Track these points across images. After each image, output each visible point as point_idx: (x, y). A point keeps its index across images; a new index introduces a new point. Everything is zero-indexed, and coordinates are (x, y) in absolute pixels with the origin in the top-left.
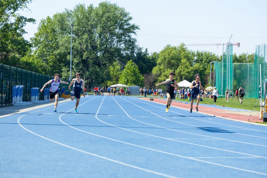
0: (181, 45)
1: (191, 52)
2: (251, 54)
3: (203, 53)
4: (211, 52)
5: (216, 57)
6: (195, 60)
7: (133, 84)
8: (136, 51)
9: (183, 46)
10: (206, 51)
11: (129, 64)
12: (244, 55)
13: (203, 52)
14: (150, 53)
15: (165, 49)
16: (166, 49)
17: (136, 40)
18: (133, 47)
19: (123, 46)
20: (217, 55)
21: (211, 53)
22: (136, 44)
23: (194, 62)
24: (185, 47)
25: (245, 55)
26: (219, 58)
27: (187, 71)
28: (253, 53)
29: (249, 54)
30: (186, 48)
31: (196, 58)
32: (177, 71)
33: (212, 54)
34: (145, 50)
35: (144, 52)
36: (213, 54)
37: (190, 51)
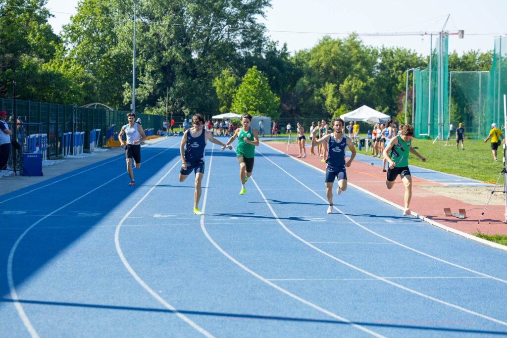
0: (350, 36)
1: (371, 49)
2: (485, 53)
3: (394, 51)
4: (408, 49)
5: (419, 58)
6: (378, 65)
7: (258, 112)
8: (265, 48)
9: (354, 39)
10: (399, 48)
11: (252, 73)
12: (473, 54)
13: (393, 49)
14: (293, 52)
15: (320, 43)
16: (322, 44)
17: (264, 27)
18: (260, 41)
19: (239, 39)
20: (421, 55)
21: (409, 52)
22: (265, 34)
23: (376, 68)
24: (359, 40)
25: (475, 54)
26: (423, 60)
27: (363, 86)
28: (489, 51)
29: (482, 52)
30: (361, 41)
31: (379, 61)
32: (343, 87)
33: (411, 54)
34: (283, 47)
35: (281, 50)
36: (413, 54)
37: (367, 48)
